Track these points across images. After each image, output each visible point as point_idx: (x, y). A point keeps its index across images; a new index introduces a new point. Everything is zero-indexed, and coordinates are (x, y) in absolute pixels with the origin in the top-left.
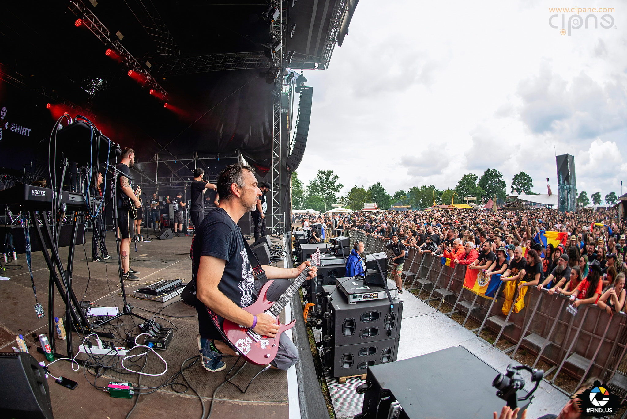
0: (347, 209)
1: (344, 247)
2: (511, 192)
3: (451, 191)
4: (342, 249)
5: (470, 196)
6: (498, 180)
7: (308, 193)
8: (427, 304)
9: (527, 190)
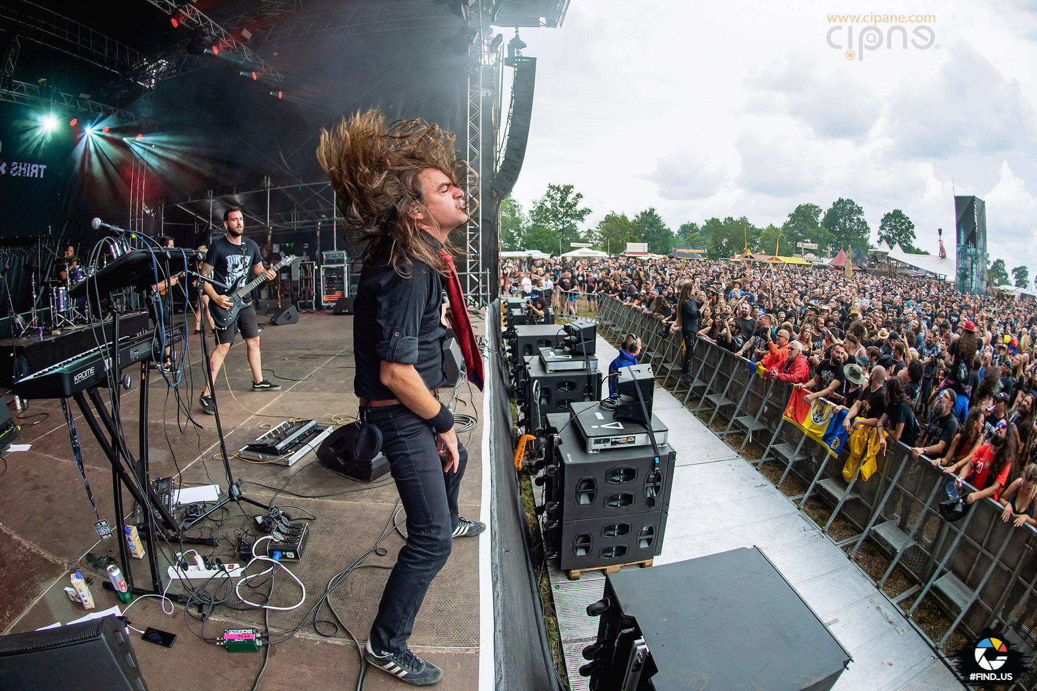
0: (596, 251)
1: (585, 340)
2: (878, 242)
3: (776, 230)
4: (583, 343)
5: (807, 242)
6: (855, 218)
7: (531, 223)
8: (722, 440)
9: (905, 241)
